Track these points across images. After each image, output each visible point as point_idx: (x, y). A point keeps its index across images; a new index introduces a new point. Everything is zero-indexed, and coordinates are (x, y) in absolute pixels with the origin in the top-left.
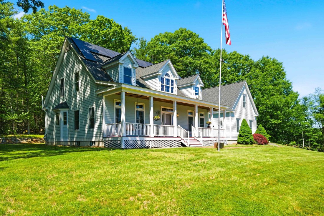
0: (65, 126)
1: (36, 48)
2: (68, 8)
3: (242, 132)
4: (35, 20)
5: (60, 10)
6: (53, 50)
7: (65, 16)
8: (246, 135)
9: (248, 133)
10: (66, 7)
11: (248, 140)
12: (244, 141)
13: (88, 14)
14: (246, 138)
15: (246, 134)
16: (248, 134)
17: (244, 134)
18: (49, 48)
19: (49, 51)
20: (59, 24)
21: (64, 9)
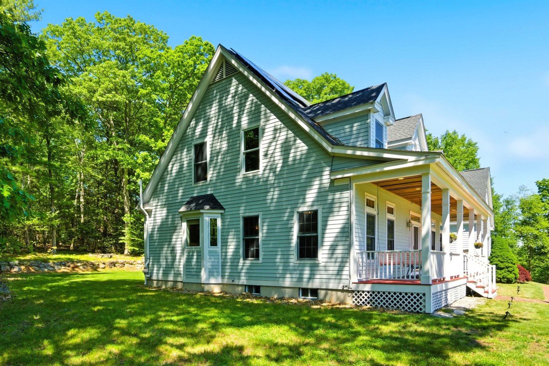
0: (213, 248)
1: (73, 90)
2: (131, 20)
3: (499, 261)
4: (70, 37)
5: (119, 22)
6: (110, 95)
7: (127, 32)
8: (509, 267)
9: (512, 263)
10: (129, 17)
11: (511, 276)
12: (503, 278)
13: (166, 34)
14: (508, 271)
15: (507, 265)
16: (512, 265)
17: (504, 264)
18: (100, 91)
19: (101, 95)
20: (117, 48)
21: (125, 20)
